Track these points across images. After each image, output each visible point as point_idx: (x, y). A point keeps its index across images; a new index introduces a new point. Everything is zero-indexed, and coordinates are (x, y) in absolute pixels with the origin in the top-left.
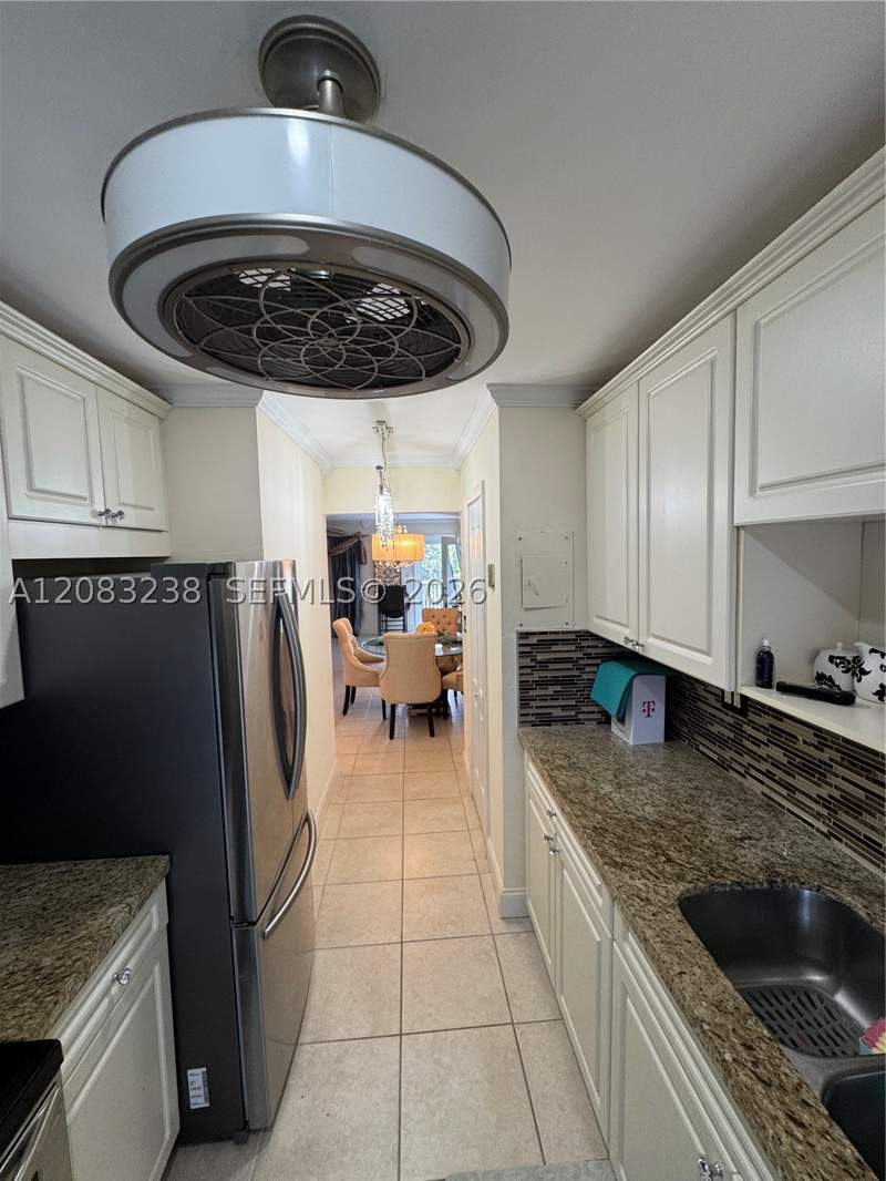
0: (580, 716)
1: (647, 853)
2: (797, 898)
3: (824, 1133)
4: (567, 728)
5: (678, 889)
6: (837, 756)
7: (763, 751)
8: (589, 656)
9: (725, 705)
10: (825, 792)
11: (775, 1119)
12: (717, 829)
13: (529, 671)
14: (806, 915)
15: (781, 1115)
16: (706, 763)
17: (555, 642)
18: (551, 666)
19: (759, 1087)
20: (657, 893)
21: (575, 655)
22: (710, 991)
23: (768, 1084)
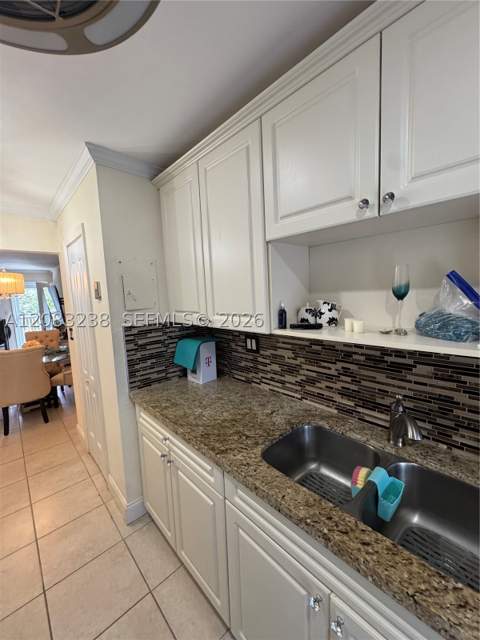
0: (169, 375)
1: (236, 438)
2: (303, 431)
3: (377, 541)
4: (161, 384)
5: (259, 450)
6: (303, 360)
7: (268, 368)
8: (171, 338)
9: (248, 350)
10: (299, 379)
11: (359, 550)
12: (261, 414)
13: (133, 352)
14: (307, 438)
15: (360, 546)
16: (240, 384)
17: (150, 331)
18: (148, 347)
19: (345, 538)
20: (250, 458)
21: (162, 338)
22: (300, 498)
23: (346, 533)
